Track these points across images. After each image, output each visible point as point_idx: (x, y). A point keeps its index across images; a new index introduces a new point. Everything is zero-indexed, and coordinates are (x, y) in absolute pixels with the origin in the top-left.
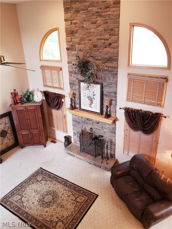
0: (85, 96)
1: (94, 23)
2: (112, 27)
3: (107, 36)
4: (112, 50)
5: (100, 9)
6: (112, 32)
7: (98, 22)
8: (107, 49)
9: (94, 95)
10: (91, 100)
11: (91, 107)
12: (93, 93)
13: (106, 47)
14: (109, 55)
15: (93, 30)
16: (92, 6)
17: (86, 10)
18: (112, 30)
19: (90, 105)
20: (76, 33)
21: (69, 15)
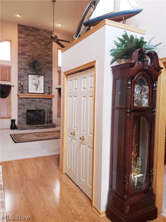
0: (32, 83)
1: (40, 43)
2: (49, 47)
3: (47, 51)
4: (49, 58)
5: (43, 38)
6: (49, 50)
7: (42, 43)
8: (47, 57)
9: (39, 82)
10: (37, 86)
11: (37, 90)
12: (39, 81)
13: (46, 56)
14: (48, 60)
15: (38, 47)
16: (38, 36)
17: (34, 36)
18: (49, 49)
19: (36, 89)
20: (27, 46)
21: (22, 35)
